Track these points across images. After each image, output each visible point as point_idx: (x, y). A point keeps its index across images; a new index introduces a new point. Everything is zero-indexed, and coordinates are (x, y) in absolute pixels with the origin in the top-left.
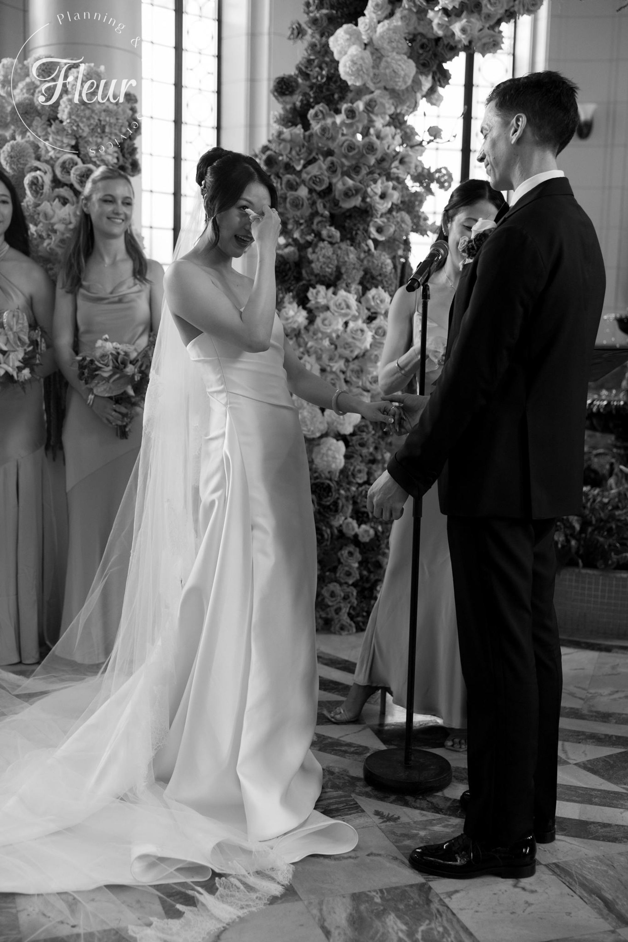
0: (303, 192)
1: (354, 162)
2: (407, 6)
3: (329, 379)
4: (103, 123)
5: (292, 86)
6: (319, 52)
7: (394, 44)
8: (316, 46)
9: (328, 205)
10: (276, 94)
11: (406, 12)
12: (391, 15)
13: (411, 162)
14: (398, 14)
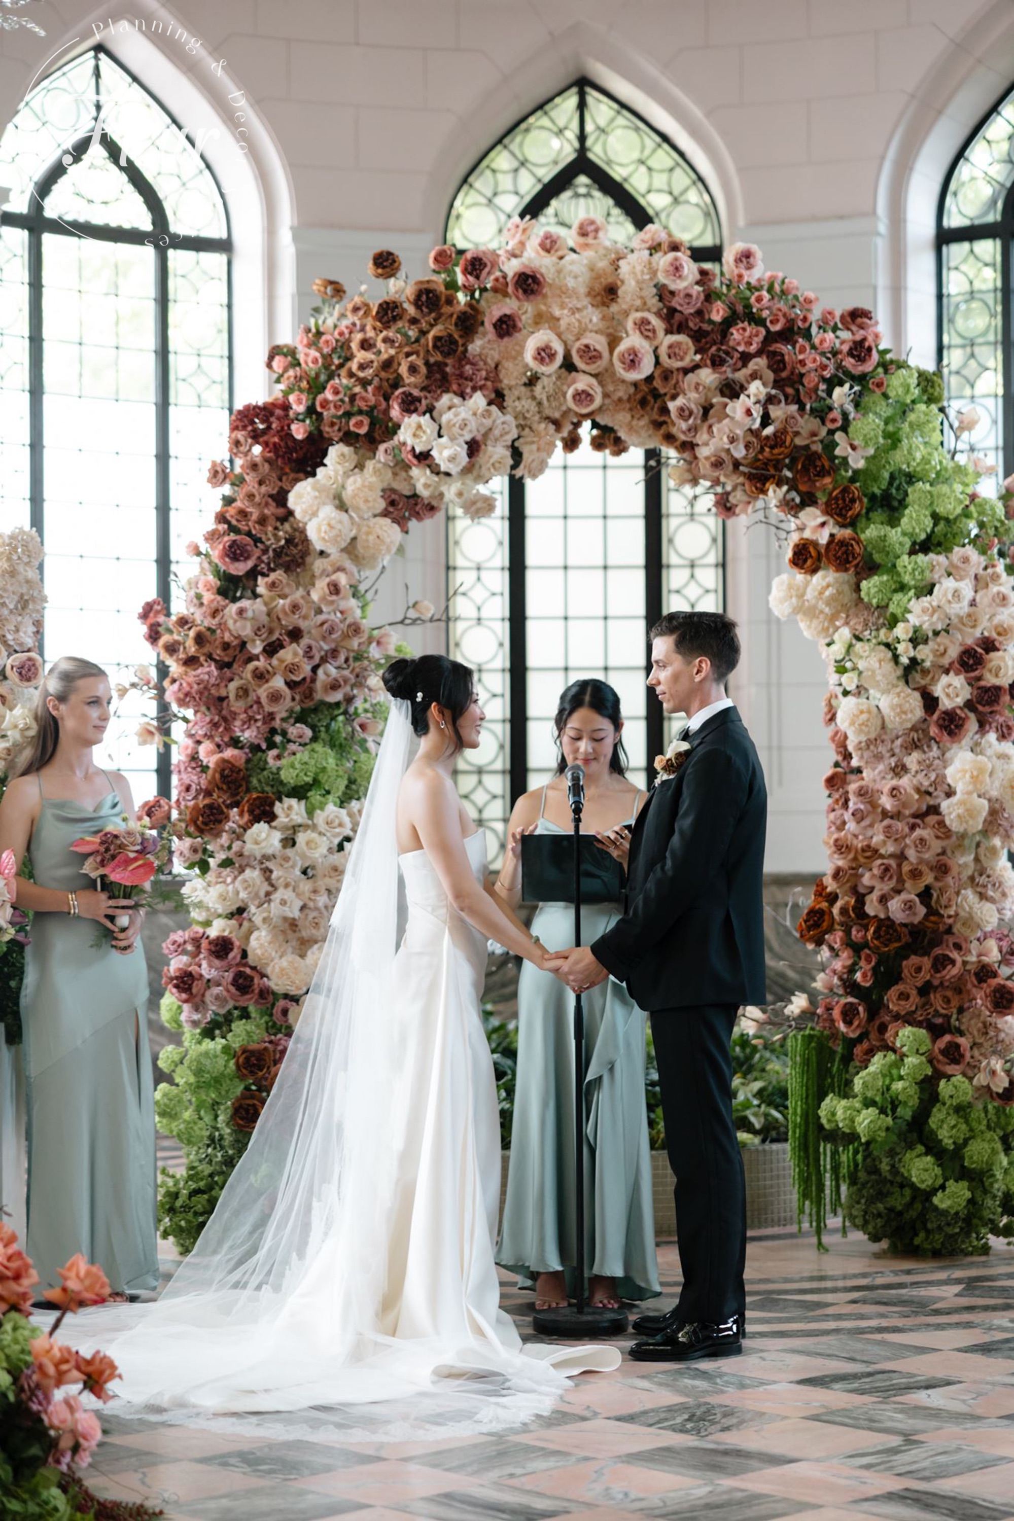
0: (278, 682)
1: (333, 646)
2: (383, 460)
3: (310, 917)
4: (26, 597)
5: (247, 551)
6: (259, 504)
7: (371, 504)
8: (253, 495)
9: (298, 697)
10: (227, 560)
11: (379, 466)
12: (360, 466)
13: (388, 643)
14: (370, 465)
